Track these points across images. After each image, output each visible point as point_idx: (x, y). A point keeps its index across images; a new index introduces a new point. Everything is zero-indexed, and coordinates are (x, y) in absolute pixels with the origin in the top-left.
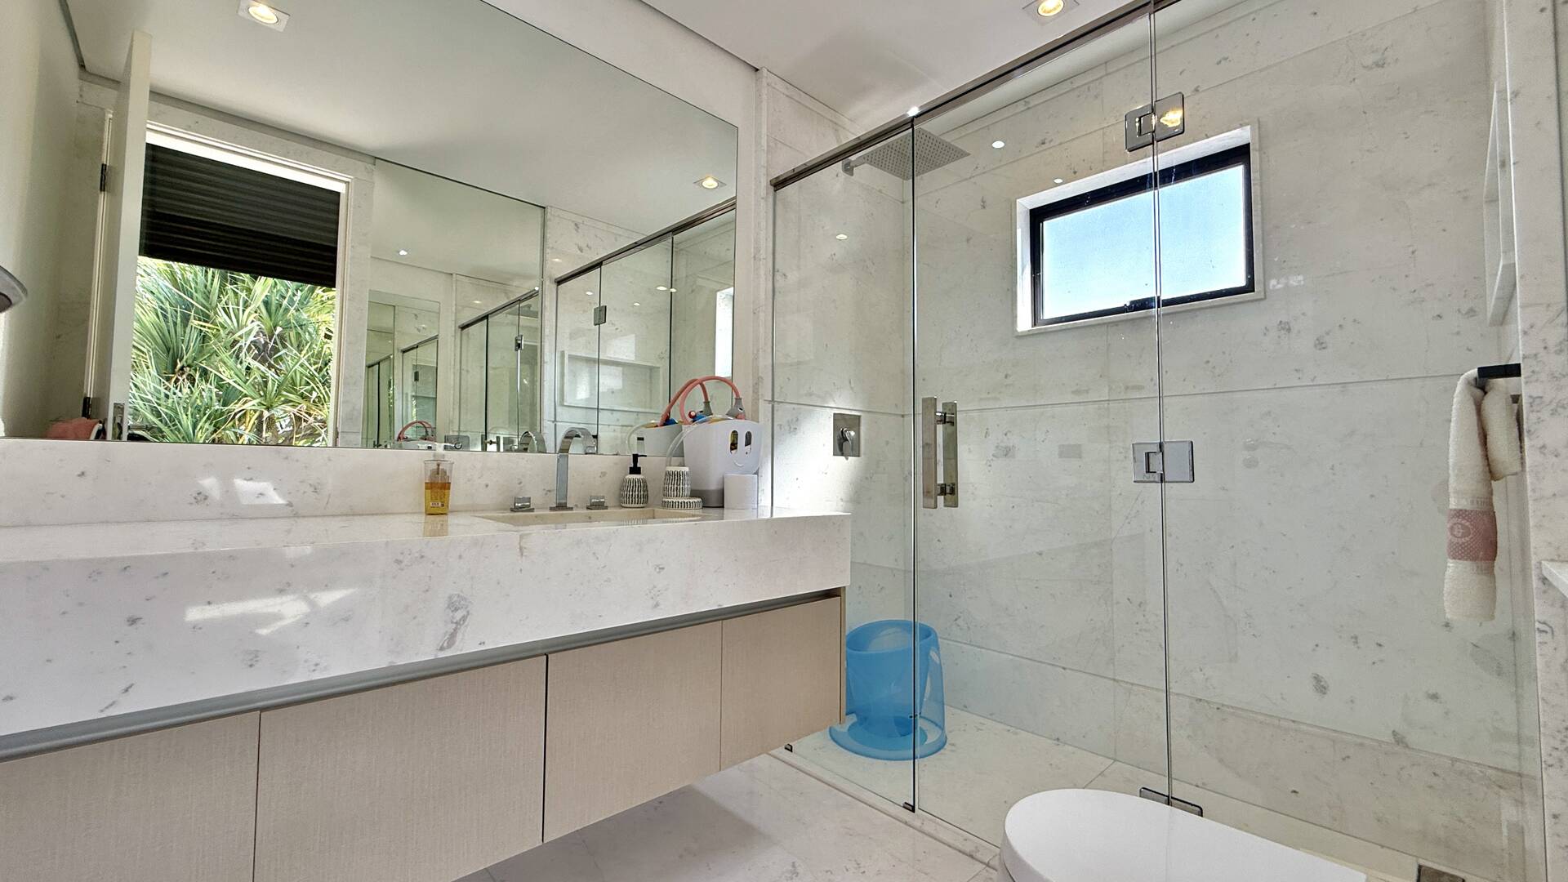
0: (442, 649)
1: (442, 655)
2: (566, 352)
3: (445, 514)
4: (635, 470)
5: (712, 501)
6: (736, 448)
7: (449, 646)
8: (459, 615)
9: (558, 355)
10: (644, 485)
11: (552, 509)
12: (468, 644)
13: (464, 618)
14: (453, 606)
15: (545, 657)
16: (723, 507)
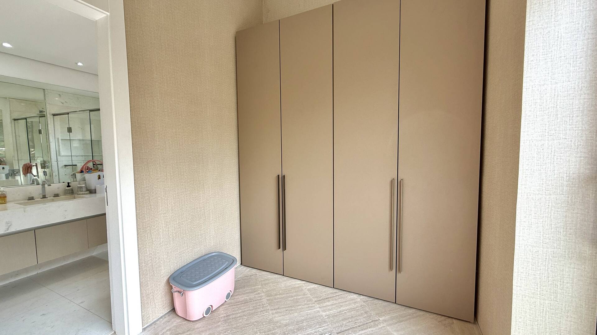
0: (5, 231)
1: (6, 232)
2: (59, 138)
3: (6, 203)
4: (69, 186)
5: (92, 191)
6: (100, 179)
7: (7, 230)
8: (9, 225)
9: (56, 139)
10: (72, 190)
11: (41, 198)
12: (12, 230)
13: (10, 225)
14: (7, 223)
15: (34, 231)
16: (96, 193)
